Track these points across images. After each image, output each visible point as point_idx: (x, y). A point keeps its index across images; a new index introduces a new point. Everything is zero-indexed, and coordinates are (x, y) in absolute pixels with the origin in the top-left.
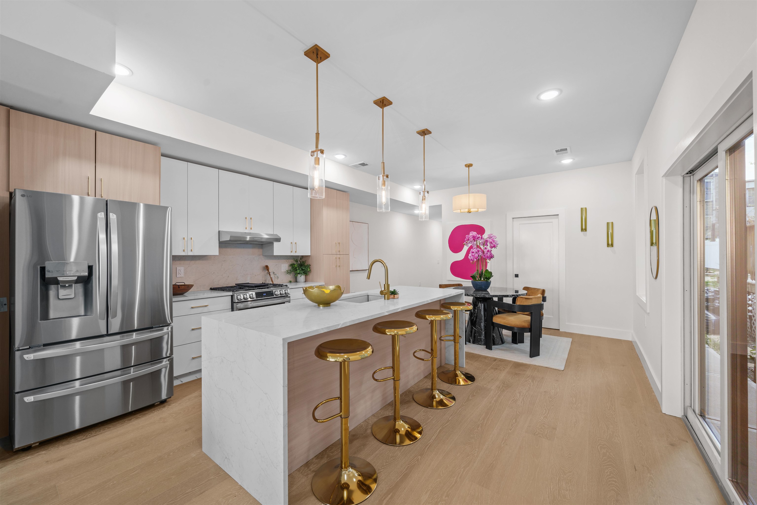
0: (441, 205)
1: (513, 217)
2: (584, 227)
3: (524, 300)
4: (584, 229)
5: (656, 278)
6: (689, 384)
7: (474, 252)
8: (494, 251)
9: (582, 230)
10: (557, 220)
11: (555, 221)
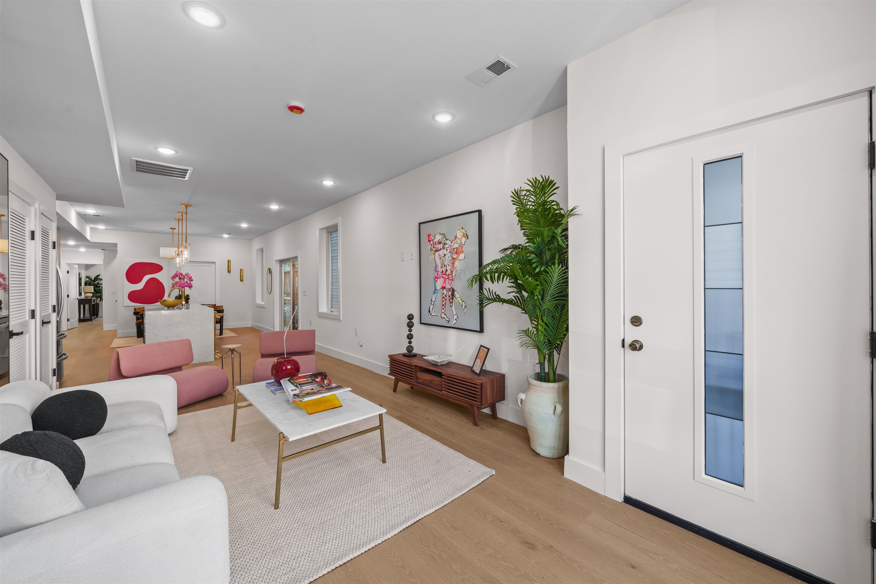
0: (117, 244)
4: (229, 272)
5: (270, 293)
10: (214, 265)
11: (213, 265)
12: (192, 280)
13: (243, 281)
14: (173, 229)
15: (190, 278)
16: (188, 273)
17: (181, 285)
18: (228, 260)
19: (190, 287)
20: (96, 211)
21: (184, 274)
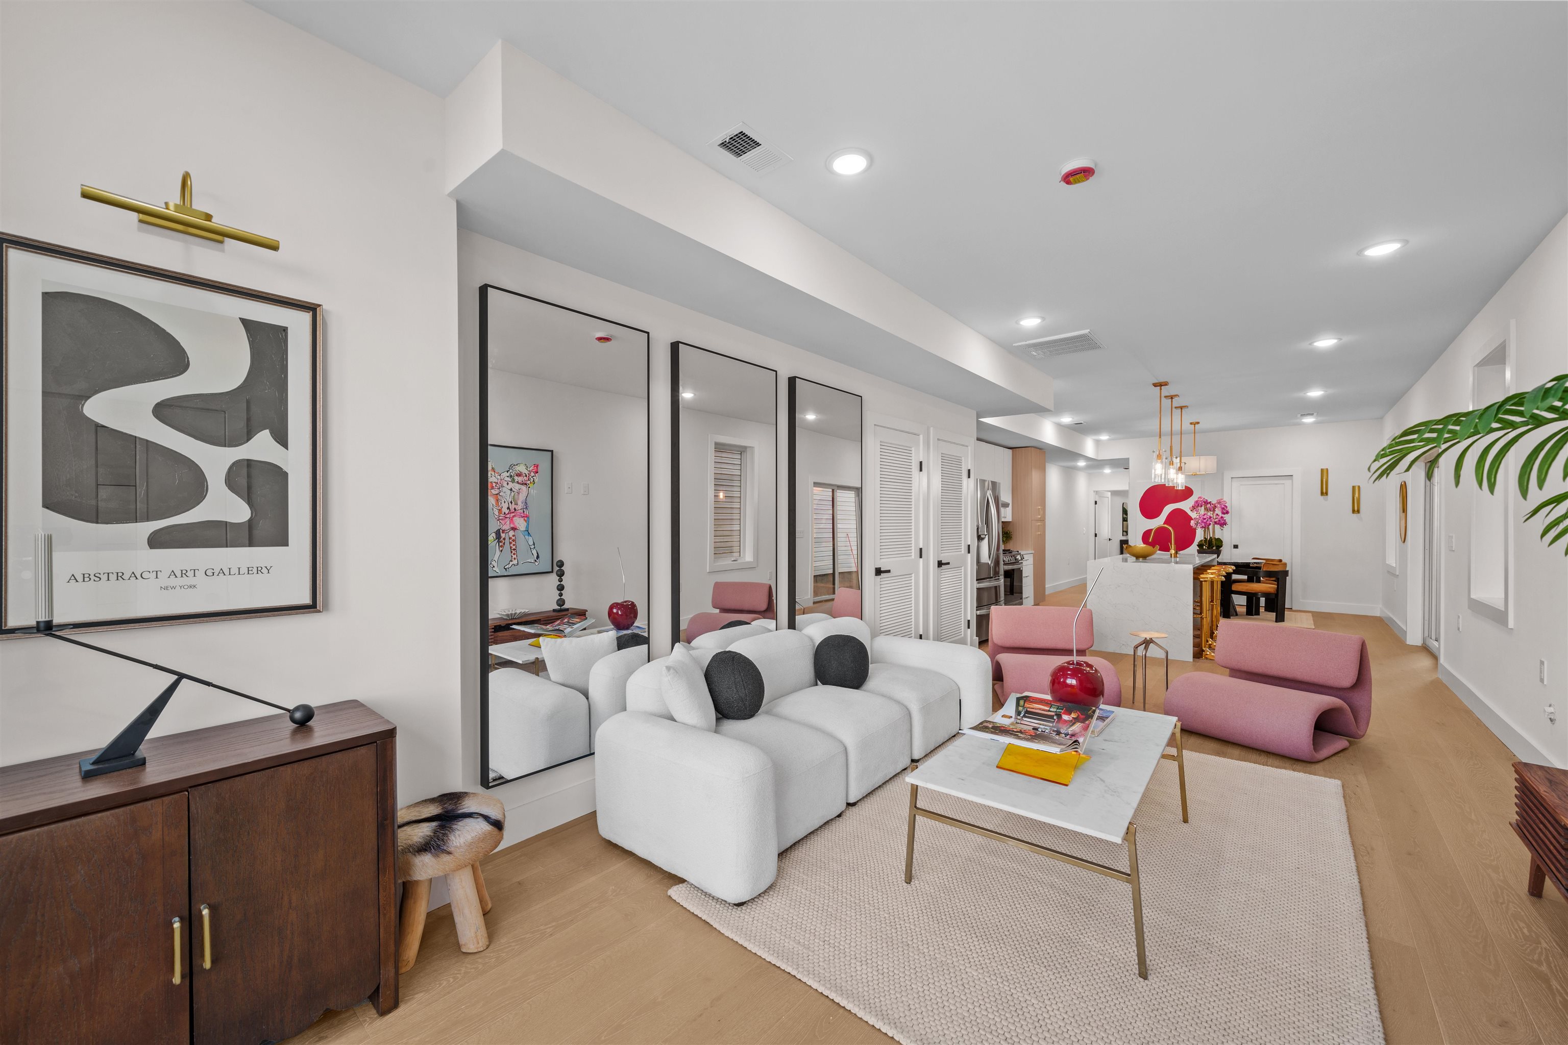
0: (1128, 458)
1: (1232, 477)
2: (1324, 491)
3: (1272, 566)
4: (1324, 493)
5: (1404, 542)
6: (1428, 619)
7: (1205, 519)
8: (1226, 517)
9: (1322, 494)
10: (1291, 481)
11: (1288, 482)
12: (1227, 512)
13: (1358, 511)
14: (1195, 424)
15: (1223, 509)
16: (1222, 499)
17: (1205, 521)
18: (1322, 470)
19: (1222, 523)
20: (1071, 419)
21: (1214, 502)
